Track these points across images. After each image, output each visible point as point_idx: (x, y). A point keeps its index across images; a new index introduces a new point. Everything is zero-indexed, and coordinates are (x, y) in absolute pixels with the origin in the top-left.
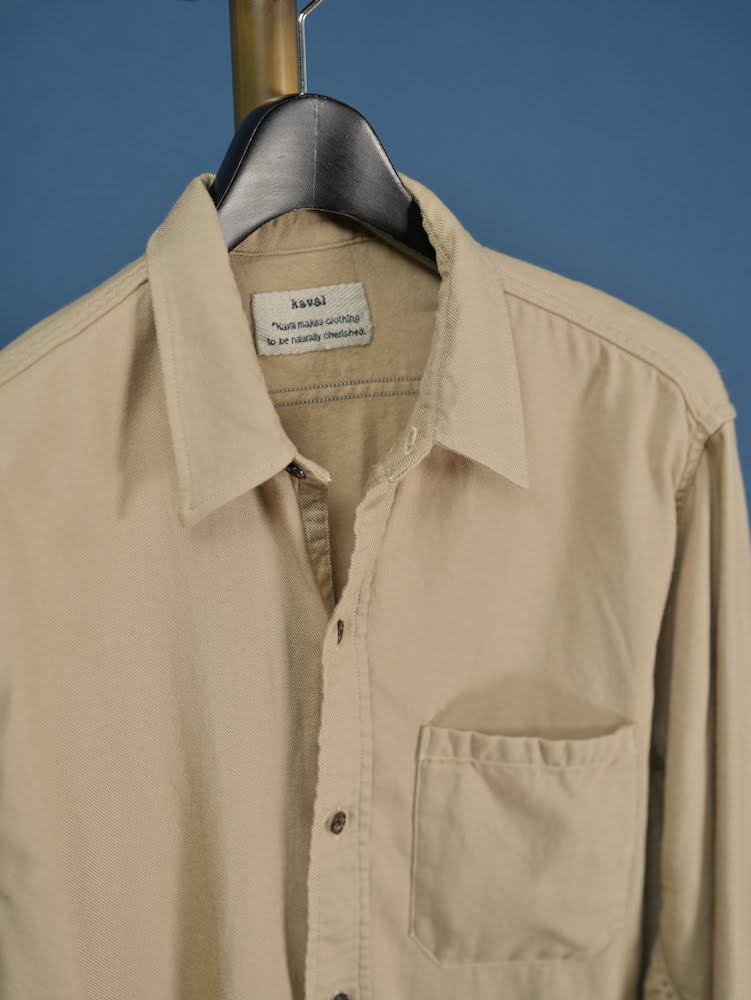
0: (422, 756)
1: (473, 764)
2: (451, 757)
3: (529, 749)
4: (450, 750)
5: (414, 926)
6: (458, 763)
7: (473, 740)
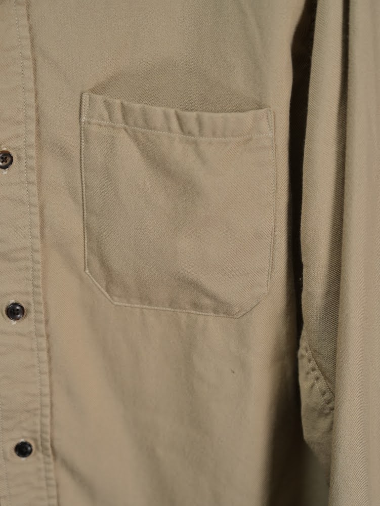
0: (84, 119)
1: (126, 130)
2: (107, 123)
3: (166, 117)
4: (106, 115)
5: (88, 264)
6: (114, 127)
7: (123, 107)
